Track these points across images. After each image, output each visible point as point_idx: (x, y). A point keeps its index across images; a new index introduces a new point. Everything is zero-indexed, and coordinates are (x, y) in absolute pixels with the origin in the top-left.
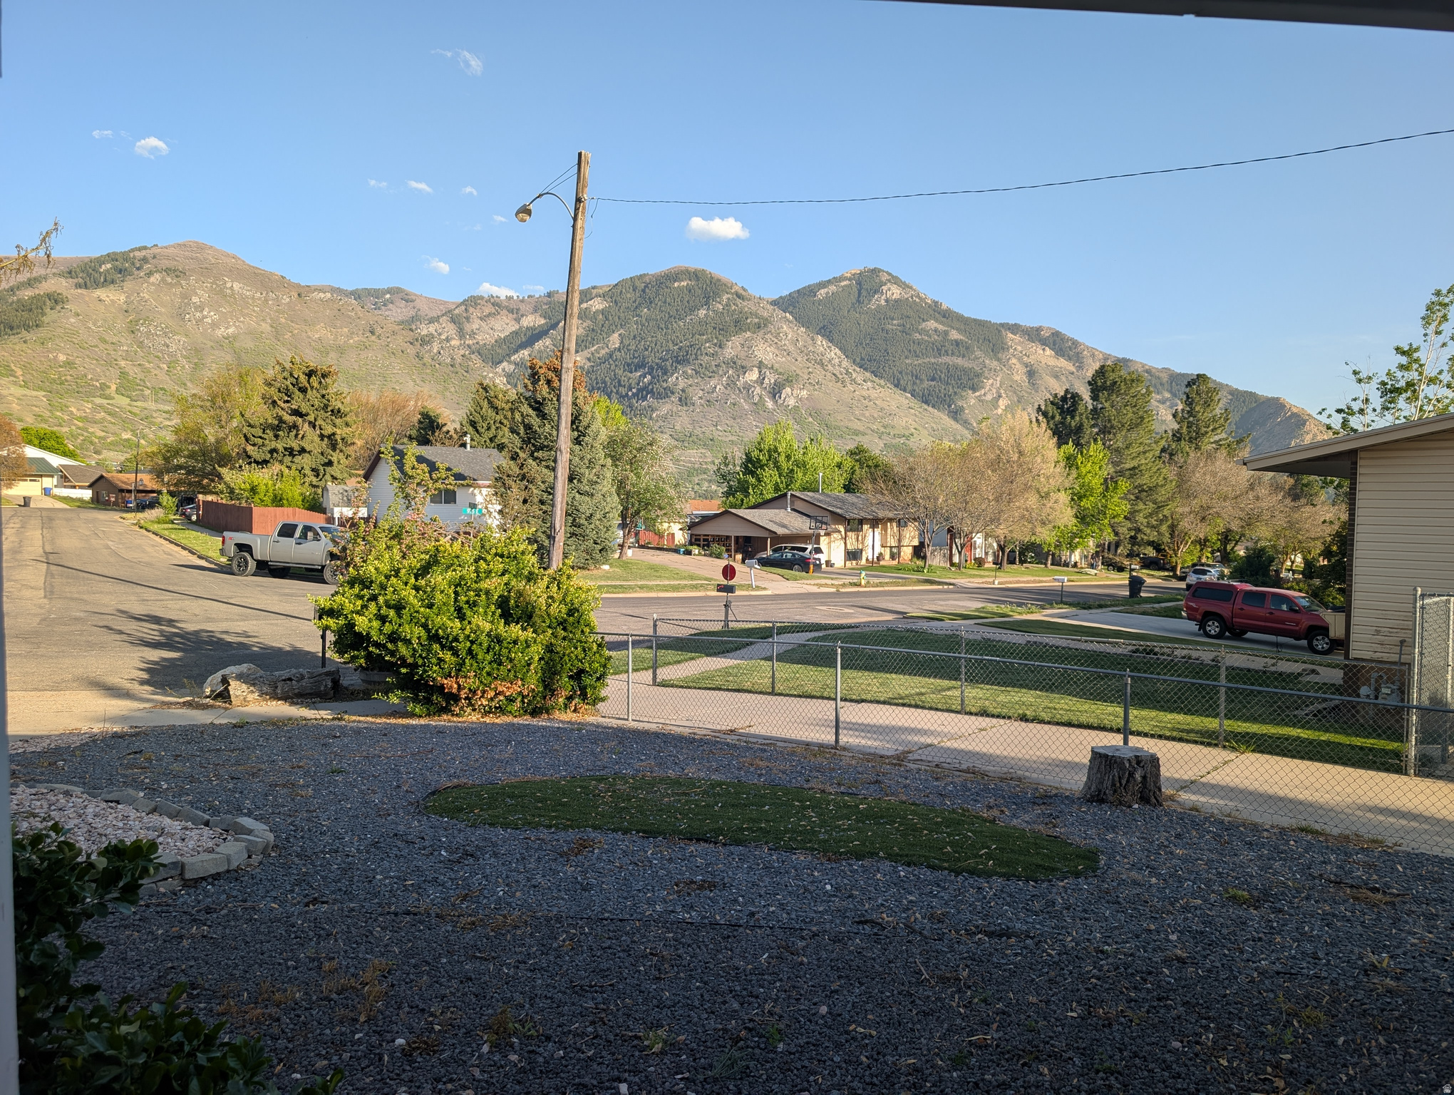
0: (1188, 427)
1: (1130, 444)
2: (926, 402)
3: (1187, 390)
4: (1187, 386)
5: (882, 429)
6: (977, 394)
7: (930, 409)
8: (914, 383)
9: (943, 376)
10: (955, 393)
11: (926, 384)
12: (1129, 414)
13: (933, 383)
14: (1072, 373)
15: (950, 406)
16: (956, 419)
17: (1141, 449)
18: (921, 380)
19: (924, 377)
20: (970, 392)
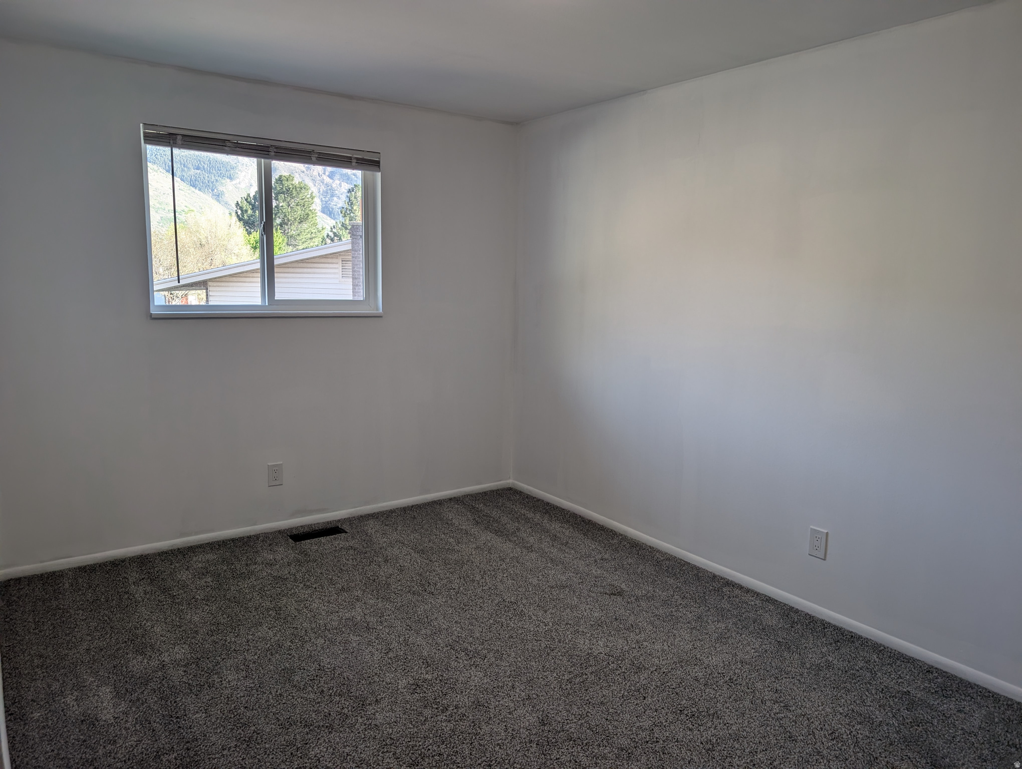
0: (350, 220)
1: (301, 232)
2: (194, 186)
3: (349, 195)
4: (348, 192)
5: (158, 205)
6: (234, 182)
7: (197, 191)
8: (183, 170)
9: (206, 166)
10: (217, 180)
11: (193, 172)
12: (299, 212)
13: (198, 171)
14: (303, 172)
15: (213, 190)
16: (218, 201)
17: (309, 236)
18: (189, 168)
19: (190, 166)
20: (228, 180)
